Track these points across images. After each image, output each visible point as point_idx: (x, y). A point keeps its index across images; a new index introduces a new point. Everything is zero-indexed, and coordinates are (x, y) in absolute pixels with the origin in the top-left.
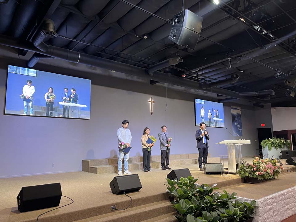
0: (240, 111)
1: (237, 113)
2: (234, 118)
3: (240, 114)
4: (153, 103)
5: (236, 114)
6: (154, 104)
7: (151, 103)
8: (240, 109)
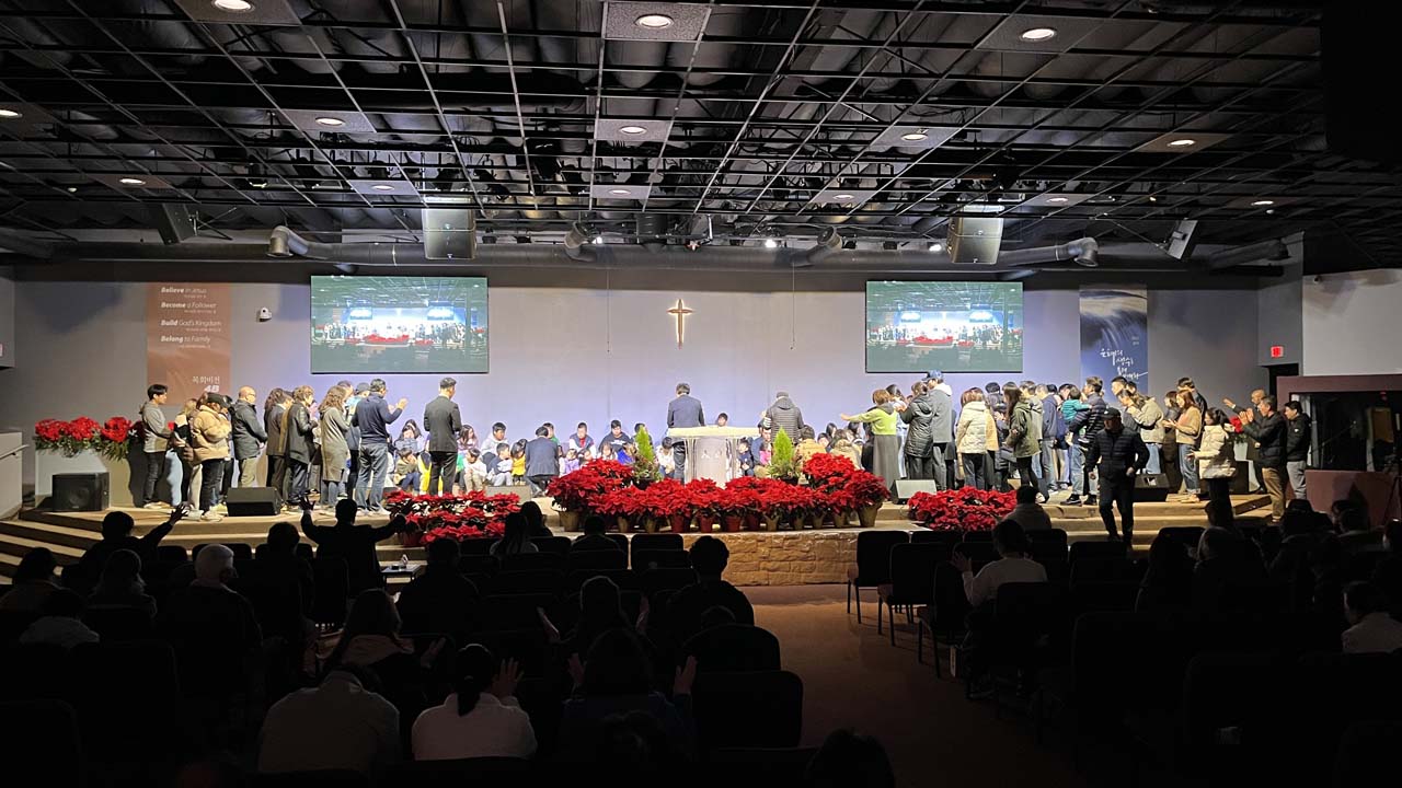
0: (1145, 301)
1: (1122, 313)
2: (1092, 332)
3: (1138, 314)
4: (684, 315)
5: (1114, 315)
6: (687, 318)
7: (676, 315)
8: (1144, 293)
